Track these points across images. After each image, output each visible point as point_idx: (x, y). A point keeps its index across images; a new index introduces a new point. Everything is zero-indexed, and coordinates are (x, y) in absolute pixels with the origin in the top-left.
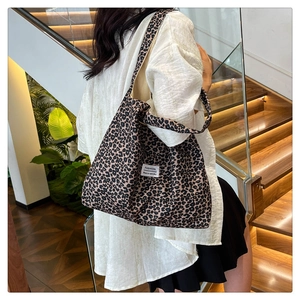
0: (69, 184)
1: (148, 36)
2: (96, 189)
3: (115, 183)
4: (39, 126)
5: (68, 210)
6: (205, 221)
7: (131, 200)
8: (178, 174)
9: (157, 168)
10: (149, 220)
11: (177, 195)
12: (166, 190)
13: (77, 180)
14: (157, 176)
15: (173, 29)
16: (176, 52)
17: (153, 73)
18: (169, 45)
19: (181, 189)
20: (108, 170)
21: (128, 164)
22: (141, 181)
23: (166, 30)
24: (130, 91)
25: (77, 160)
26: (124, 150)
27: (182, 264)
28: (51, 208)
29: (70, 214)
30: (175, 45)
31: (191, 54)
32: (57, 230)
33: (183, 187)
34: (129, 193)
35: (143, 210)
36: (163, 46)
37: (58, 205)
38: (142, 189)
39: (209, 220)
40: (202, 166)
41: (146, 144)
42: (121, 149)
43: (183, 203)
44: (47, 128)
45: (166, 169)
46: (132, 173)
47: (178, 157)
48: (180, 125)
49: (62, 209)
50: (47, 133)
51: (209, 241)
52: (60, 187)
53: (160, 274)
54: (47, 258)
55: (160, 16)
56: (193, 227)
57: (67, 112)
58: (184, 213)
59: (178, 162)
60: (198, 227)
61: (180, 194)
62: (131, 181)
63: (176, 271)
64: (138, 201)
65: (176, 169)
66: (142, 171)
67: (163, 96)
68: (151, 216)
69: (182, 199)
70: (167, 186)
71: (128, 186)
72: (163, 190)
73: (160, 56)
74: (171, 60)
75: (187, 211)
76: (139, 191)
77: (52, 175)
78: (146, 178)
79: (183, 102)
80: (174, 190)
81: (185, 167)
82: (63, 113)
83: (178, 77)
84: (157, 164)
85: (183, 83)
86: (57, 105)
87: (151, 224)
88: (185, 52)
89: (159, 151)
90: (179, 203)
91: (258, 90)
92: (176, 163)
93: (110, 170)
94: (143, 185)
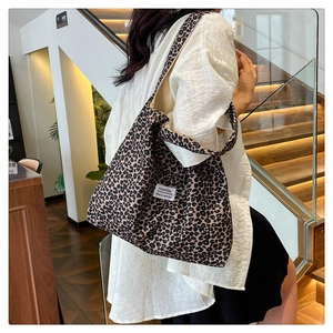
1: (179, 40)
2: (102, 206)
3: (122, 202)
6: (221, 258)
7: (137, 223)
8: (193, 200)
9: (173, 190)
10: (156, 248)
11: (190, 224)
12: (179, 216)
14: (172, 199)
15: (206, 32)
16: (204, 59)
17: (177, 80)
18: (198, 50)
19: (195, 217)
20: (116, 185)
21: (138, 181)
22: (153, 202)
23: (198, 34)
24: (151, 99)
26: (135, 165)
27: (195, 305)
30: (205, 50)
31: (224, 63)
33: (198, 215)
34: (135, 214)
35: (150, 235)
36: (191, 51)
38: (152, 213)
39: (226, 259)
40: (225, 194)
41: (163, 161)
42: (133, 164)
43: (197, 234)
45: (183, 193)
46: (141, 192)
47: (196, 180)
48: (195, 144)
51: (229, 283)
53: (169, 312)
55: (195, 18)
56: (206, 263)
58: (197, 245)
59: (196, 186)
60: (212, 264)
61: (194, 222)
62: (139, 201)
63: (188, 312)
64: (146, 225)
65: (191, 193)
66: (155, 191)
67: (182, 108)
68: (158, 244)
69: (196, 229)
70: (181, 212)
71: (135, 206)
72: (176, 216)
73: (186, 62)
74: (198, 67)
75: (200, 244)
76: (149, 213)
78: (158, 200)
79: (204, 116)
80: (187, 218)
81: (203, 192)
83: (203, 88)
84: (173, 185)
85: (206, 95)
87: (158, 254)
88: (215, 59)
89: (177, 172)
90: (192, 234)
92: (193, 187)
93: (119, 186)
94: (154, 208)
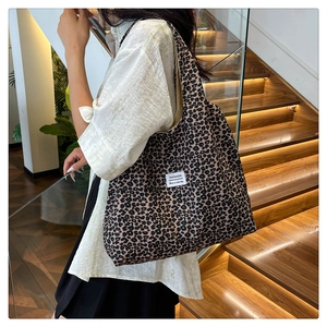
9: (182, 173)
22: (170, 193)
66: (168, 183)
91: (291, 96)
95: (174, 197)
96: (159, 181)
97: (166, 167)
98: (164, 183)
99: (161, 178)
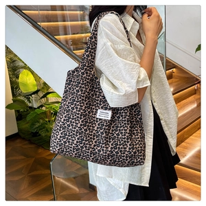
0: (33, 124)
4: (12, 82)
5: (31, 142)
6: (141, 159)
13: (38, 122)
14: (109, 119)
25: (38, 108)
28: (18, 141)
29: (33, 146)
32: (23, 157)
37: (24, 139)
38: (98, 128)
39: (144, 159)
44: (17, 84)
49: (27, 142)
50: (18, 87)
52: (25, 126)
54: (16, 178)
57: (33, 72)
77: (20, 117)
82: (30, 73)
86: (26, 67)
95: (99, 125)
96: (93, 112)
97: (100, 104)
98: (95, 114)
99: (94, 110)
